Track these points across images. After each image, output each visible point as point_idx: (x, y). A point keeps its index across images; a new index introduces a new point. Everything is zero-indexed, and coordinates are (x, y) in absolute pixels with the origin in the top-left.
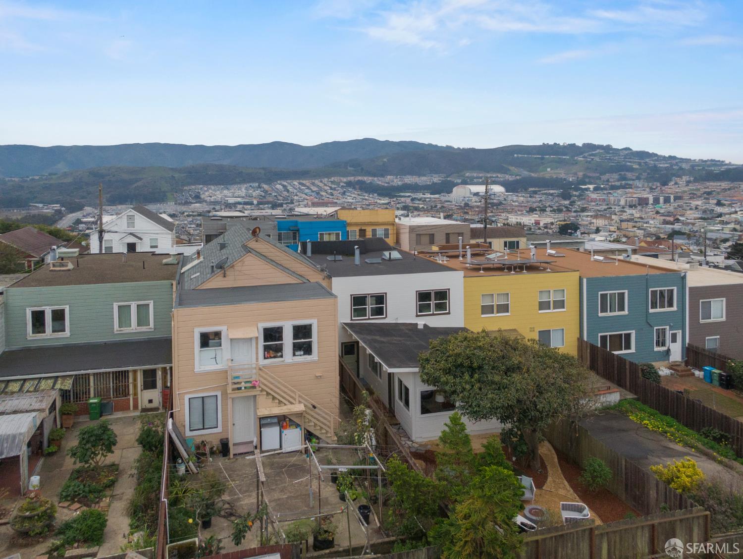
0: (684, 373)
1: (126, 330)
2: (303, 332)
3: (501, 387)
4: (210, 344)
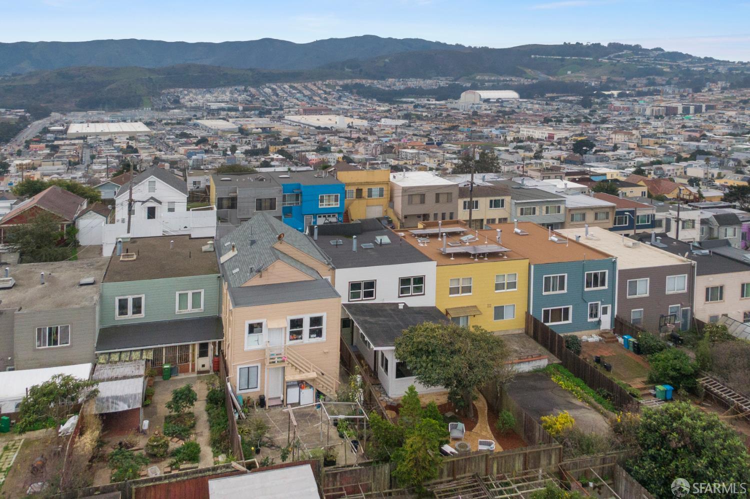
0: (609, 340)
1: (184, 311)
2: (316, 321)
3: (446, 365)
4: (255, 331)
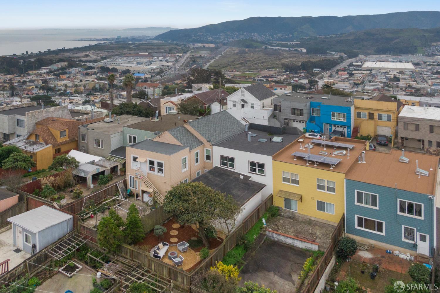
2: (160, 165)
4: (135, 161)
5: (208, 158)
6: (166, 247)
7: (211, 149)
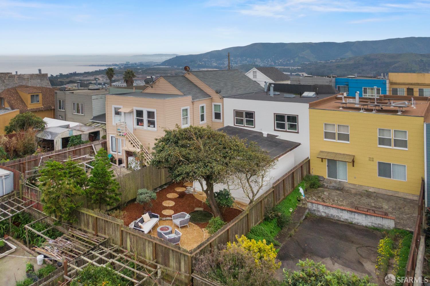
2: (151, 114)
4: (118, 115)
5: (218, 116)
6: (155, 220)
7: (221, 104)
